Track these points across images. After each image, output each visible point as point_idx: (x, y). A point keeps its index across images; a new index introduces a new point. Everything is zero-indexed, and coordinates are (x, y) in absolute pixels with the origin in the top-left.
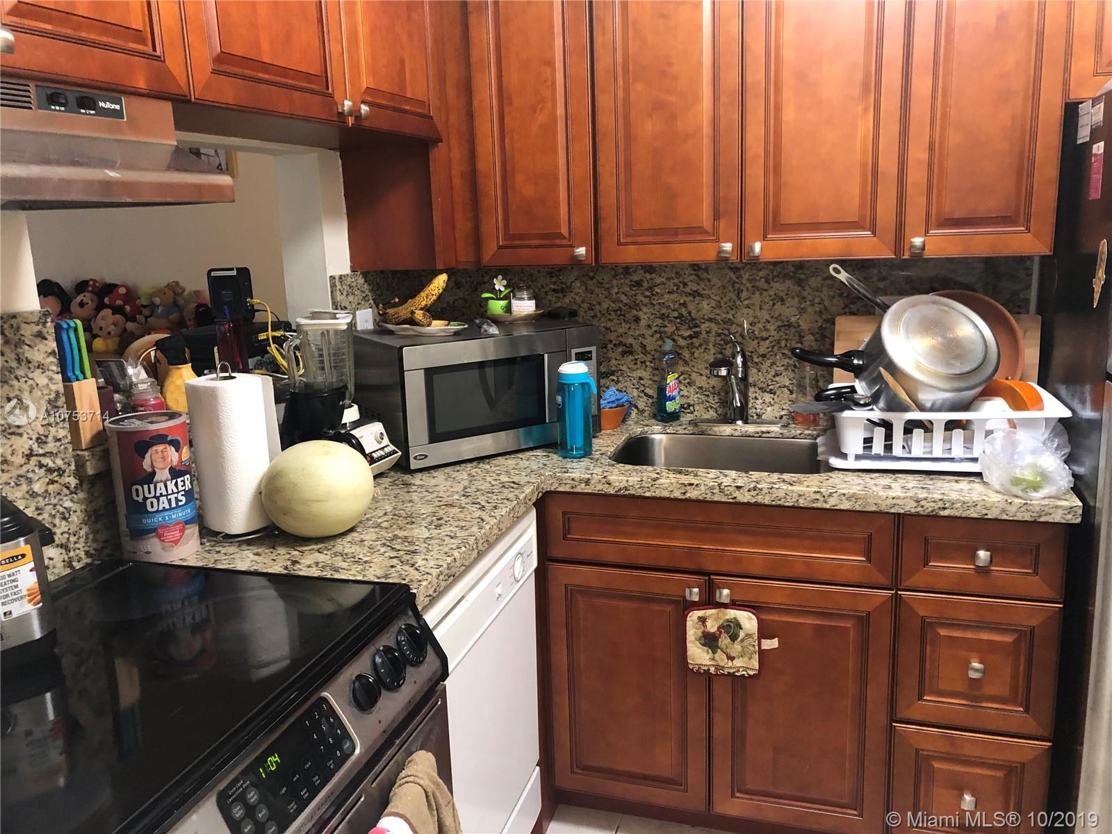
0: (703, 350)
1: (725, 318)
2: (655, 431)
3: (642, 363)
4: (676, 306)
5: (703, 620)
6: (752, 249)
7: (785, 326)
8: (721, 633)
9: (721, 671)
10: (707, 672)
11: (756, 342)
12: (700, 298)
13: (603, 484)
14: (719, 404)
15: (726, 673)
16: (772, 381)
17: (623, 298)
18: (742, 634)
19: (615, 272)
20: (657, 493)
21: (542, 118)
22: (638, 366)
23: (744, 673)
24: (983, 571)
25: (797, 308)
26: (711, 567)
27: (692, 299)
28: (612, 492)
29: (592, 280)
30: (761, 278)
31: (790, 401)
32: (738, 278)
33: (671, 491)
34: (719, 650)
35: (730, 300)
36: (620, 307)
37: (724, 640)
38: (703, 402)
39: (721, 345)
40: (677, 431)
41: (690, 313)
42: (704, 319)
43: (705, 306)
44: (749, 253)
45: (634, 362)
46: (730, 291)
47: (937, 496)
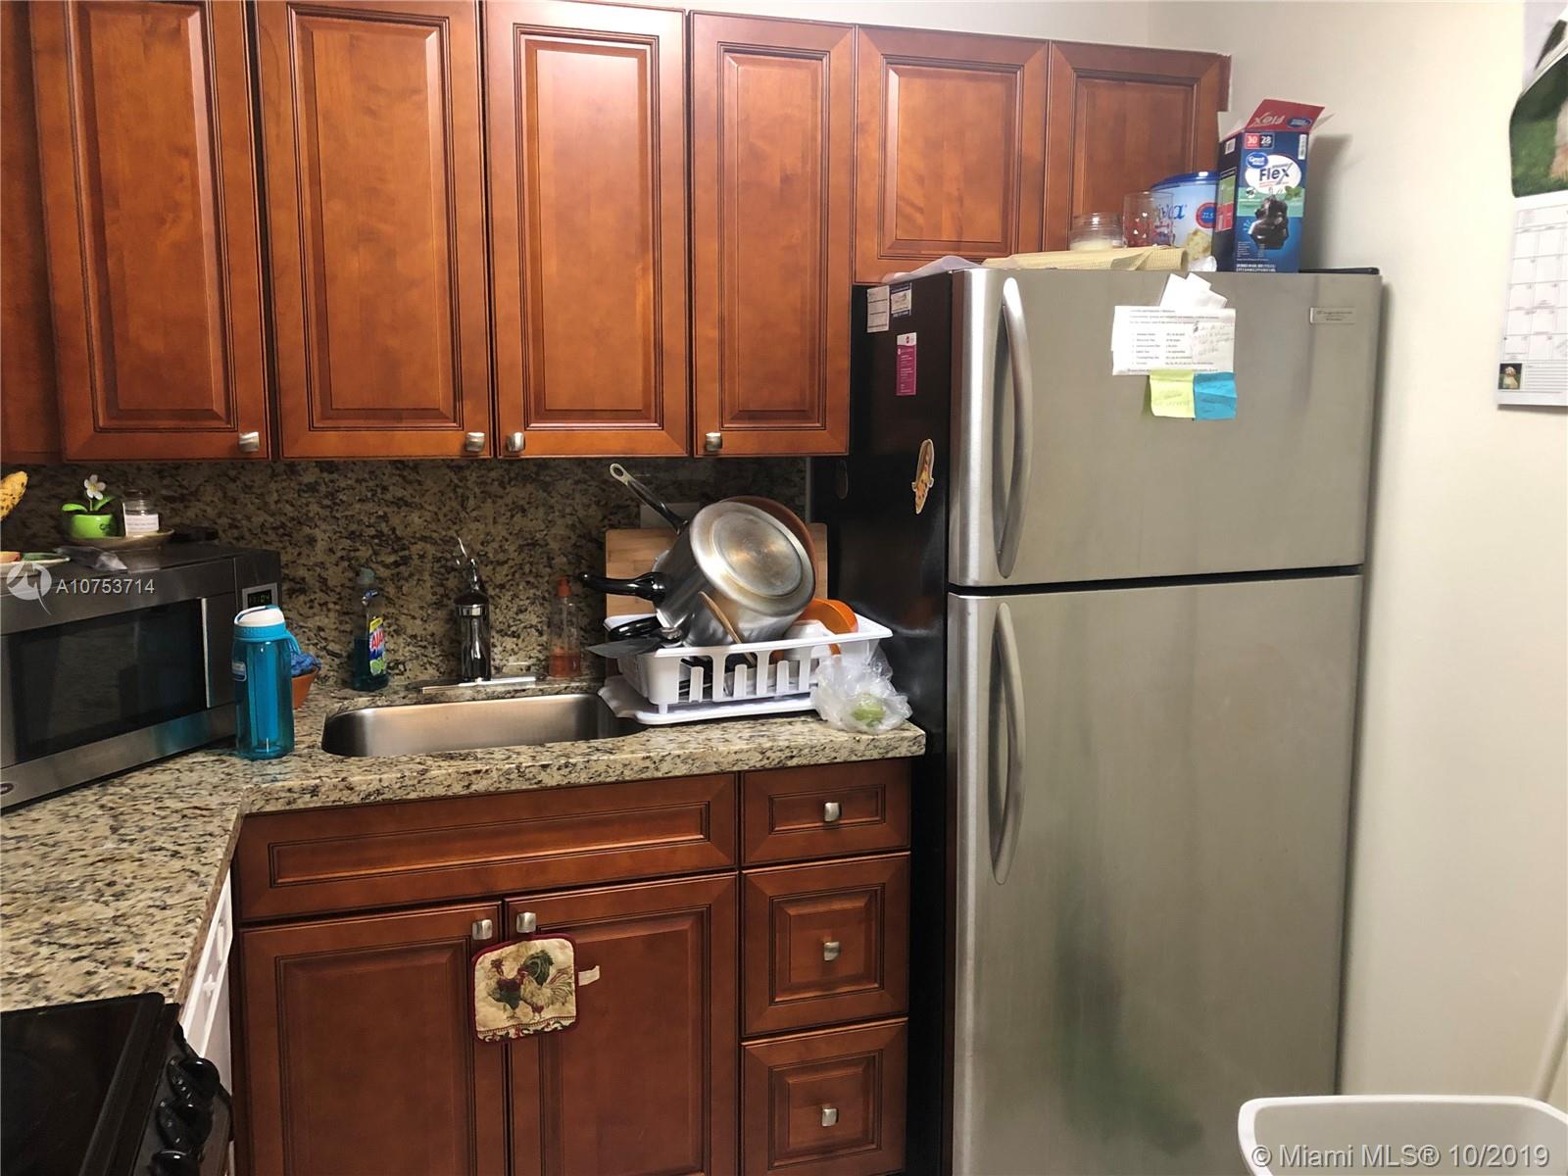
0: (415, 583)
1: (446, 536)
2: (359, 705)
3: (320, 605)
4: (372, 521)
5: (497, 965)
6: (510, 442)
7: (528, 545)
8: (523, 976)
9: (526, 1032)
10: (506, 1038)
11: (490, 567)
12: (407, 509)
13: (341, 790)
14: (441, 658)
15: (532, 1032)
16: (515, 620)
17: (288, 508)
18: (552, 971)
19: (274, 471)
20: (427, 791)
21: (174, 234)
22: (315, 610)
23: (556, 1025)
24: (832, 827)
25: (543, 521)
26: (505, 886)
27: (396, 509)
28: (356, 800)
29: (235, 481)
30: (493, 480)
31: (539, 645)
32: (461, 481)
33: (449, 786)
34: (521, 1002)
35: (451, 511)
36: (283, 523)
37: (529, 986)
38: (417, 657)
39: (443, 575)
40: (392, 702)
41: (394, 530)
42: (413, 537)
43: (415, 518)
44: (507, 447)
45: (308, 605)
46: (450, 498)
47: (783, 744)
